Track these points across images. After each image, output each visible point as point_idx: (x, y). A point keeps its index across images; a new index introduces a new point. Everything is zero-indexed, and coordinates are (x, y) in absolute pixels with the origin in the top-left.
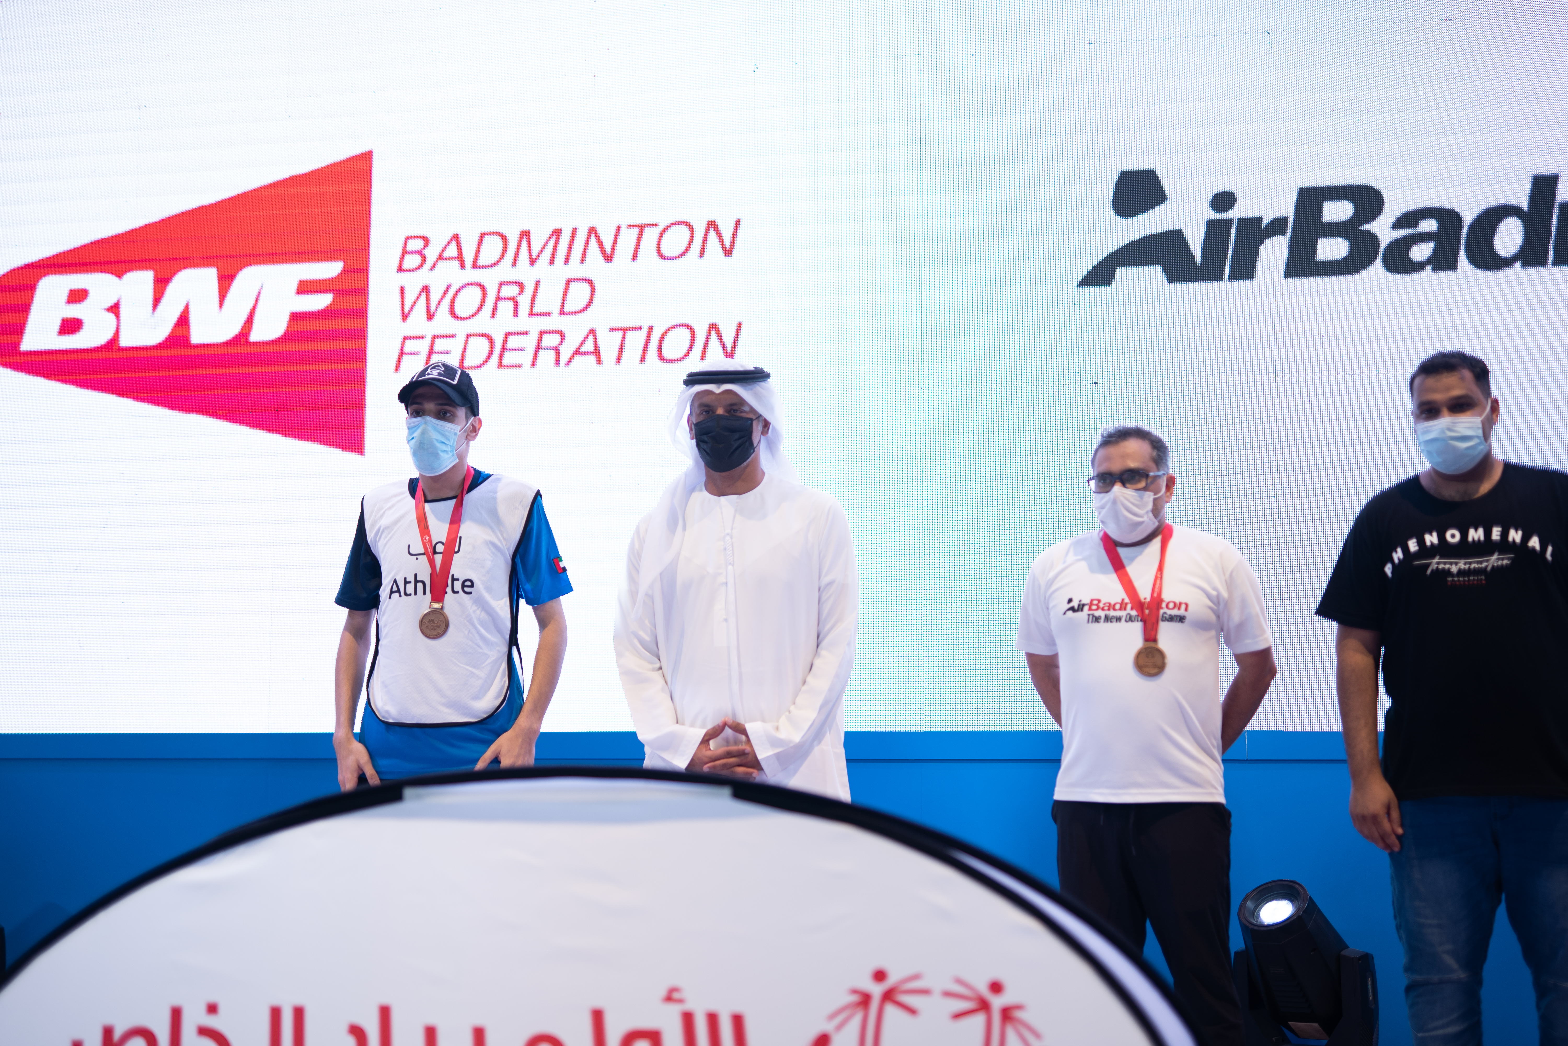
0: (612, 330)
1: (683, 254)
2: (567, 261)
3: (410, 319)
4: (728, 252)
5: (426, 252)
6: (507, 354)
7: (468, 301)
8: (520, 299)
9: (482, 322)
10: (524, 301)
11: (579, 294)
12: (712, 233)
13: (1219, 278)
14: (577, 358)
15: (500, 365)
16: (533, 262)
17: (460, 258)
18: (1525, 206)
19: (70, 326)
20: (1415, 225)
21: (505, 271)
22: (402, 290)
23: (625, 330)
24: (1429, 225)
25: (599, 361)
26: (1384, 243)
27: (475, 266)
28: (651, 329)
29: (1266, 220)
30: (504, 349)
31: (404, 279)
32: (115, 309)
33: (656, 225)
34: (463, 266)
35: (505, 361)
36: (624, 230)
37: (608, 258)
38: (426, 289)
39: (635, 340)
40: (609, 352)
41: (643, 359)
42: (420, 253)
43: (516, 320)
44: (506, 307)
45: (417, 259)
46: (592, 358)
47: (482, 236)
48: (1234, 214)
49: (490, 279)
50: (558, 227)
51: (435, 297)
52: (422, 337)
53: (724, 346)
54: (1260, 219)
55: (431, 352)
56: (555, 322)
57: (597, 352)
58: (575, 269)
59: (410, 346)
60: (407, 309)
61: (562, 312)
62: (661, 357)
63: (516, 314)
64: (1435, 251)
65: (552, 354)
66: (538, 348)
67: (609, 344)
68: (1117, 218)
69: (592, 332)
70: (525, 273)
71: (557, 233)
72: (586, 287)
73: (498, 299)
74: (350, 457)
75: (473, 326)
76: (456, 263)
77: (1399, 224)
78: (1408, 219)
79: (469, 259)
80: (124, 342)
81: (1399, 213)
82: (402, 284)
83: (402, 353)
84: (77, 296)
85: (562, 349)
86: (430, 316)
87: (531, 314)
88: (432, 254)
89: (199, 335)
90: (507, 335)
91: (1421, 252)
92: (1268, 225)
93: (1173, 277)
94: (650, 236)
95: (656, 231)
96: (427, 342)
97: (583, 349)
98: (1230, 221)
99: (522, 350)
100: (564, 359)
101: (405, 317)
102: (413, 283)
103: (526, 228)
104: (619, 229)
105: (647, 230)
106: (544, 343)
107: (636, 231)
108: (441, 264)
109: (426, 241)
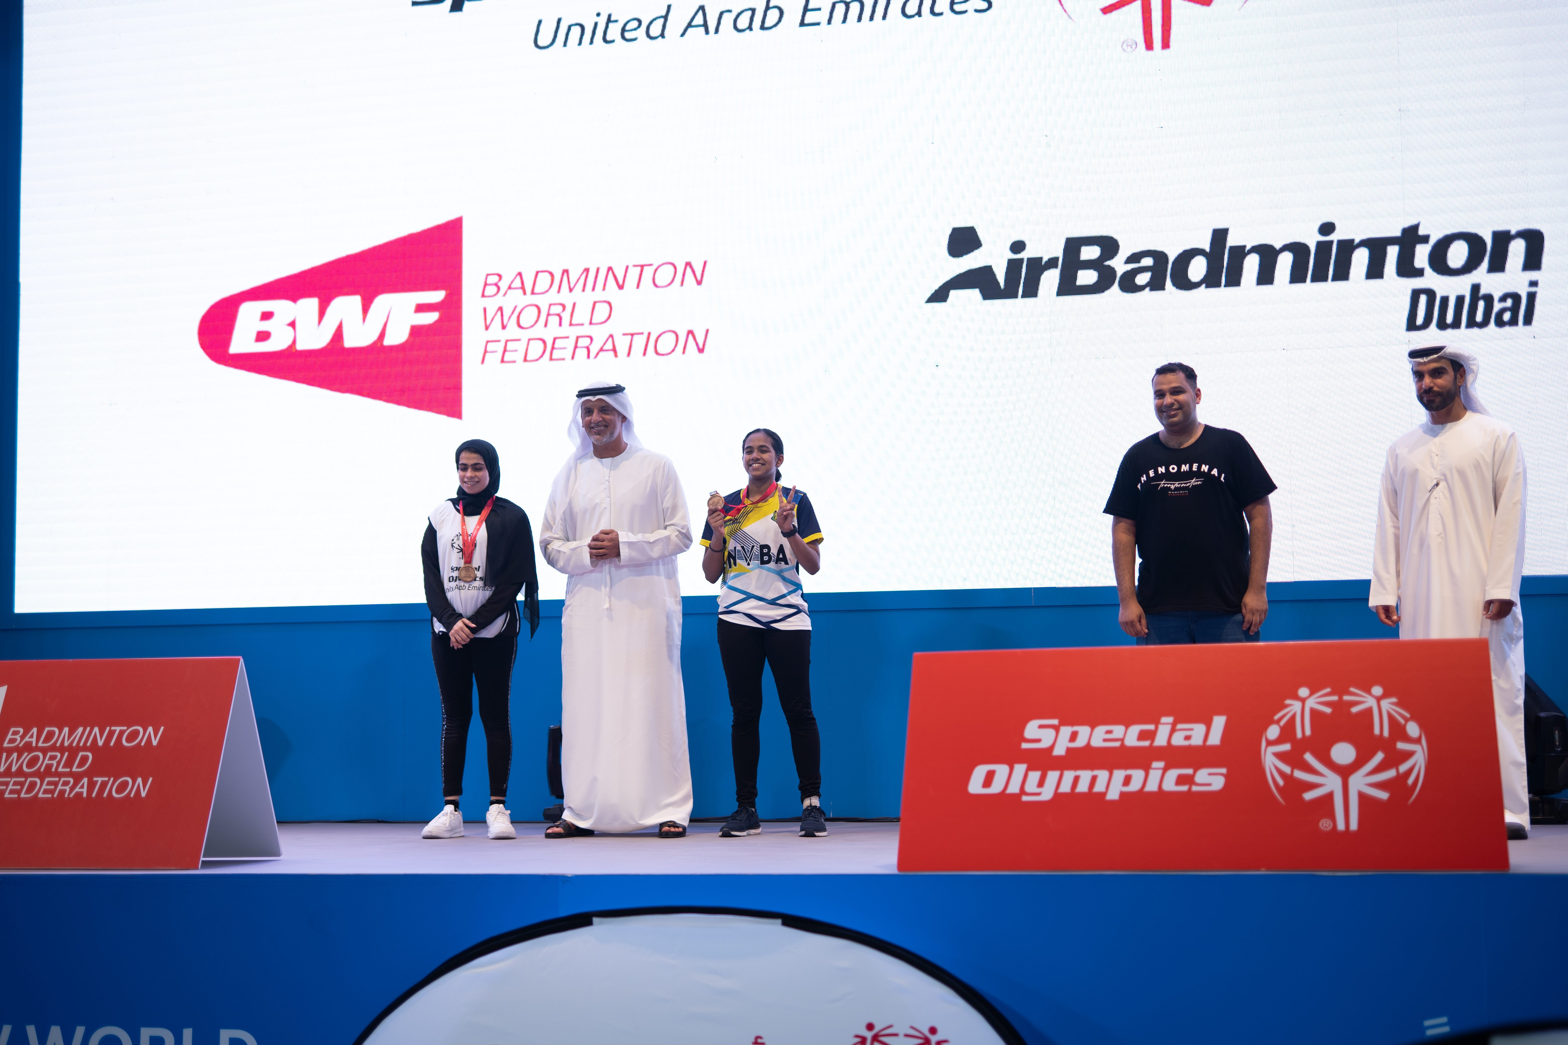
0: (624, 334)
1: (669, 285)
2: (593, 289)
3: (490, 329)
4: (699, 283)
5: (500, 284)
6: (555, 351)
7: (529, 316)
8: (563, 315)
9: (539, 331)
10: (566, 316)
11: (602, 311)
12: (689, 270)
13: (1016, 296)
14: (601, 353)
15: (551, 359)
16: (571, 290)
17: (523, 288)
18: (1208, 249)
19: (263, 336)
20: (1139, 262)
21: (553, 296)
22: (485, 309)
23: (632, 335)
24: (1148, 262)
25: (616, 355)
26: (1119, 274)
27: (533, 293)
28: (649, 334)
29: (1045, 259)
30: (553, 348)
31: (486, 302)
32: (292, 324)
33: (651, 265)
34: (525, 293)
35: (554, 357)
36: (630, 268)
37: (621, 287)
38: (501, 309)
39: (640, 342)
40: (622, 349)
41: (644, 354)
42: (496, 285)
43: (560, 328)
44: (554, 320)
45: (495, 289)
46: (612, 353)
47: (537, 273)
48: (1025, 255)
49: (543, 302)
50: (587, 267)
51: (507, 313)
52: (499, 341)
53: (697, 344)
54: (1041, 259)
55: (505, 351)
56: (587, 330)
57: (614, 350)
58: (599, 294)
59: (491, 347)
60: (488, 322)
61: (591, 323)
62: (657, 353)
63: (560, 325)
64: (1151, 278)
65: (585, 351)
66: (576, 347)
67: (622, 344)
68: (951, 258)
69: (611, 336)
70: (565, 297)
71: (587, 270)
72: (607, 306)
73: (549, 315)
74: (454, 421)
75: (531, 333)
76: (521, 291)
77: (1129, 260)
78: (1135, 258)
79: (528, 288)
80: (300, 347)
81: (1129, 254)
82: (485, 306)
83: (486, 352)
84: (267, 316)
85: (591, 347)
86: (504, 327)
87: (571, 324)
88: (504, 285)
89: (350, 341)
90: (555, 339)
91: (1142, 279)
92: (1046, 262)
93: (986, 296)
94: (648, 272)
95: (653, 268)
96: (502, 344)
97: (605, 348)
98: (1022, 260)
99: (565, 348)
100: (592, 354)
101: (487, 328)
102: (492, 305)
103: (566, 268)
104: (627, 267)
105: (645, 268)
106: (579, 345)
107: (639, 269)
108: (510, 291)
109: (500, 276)
